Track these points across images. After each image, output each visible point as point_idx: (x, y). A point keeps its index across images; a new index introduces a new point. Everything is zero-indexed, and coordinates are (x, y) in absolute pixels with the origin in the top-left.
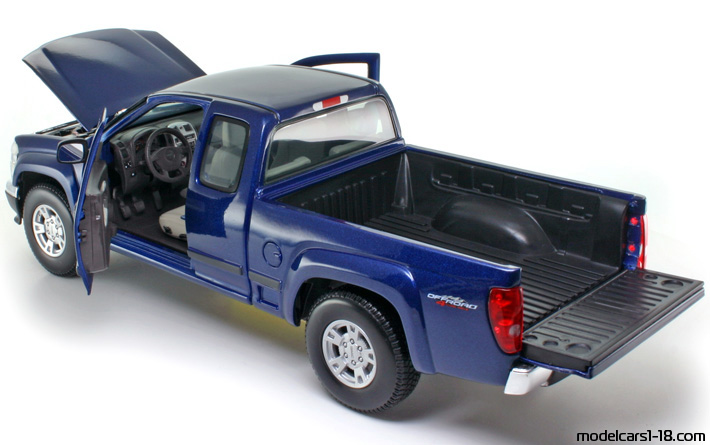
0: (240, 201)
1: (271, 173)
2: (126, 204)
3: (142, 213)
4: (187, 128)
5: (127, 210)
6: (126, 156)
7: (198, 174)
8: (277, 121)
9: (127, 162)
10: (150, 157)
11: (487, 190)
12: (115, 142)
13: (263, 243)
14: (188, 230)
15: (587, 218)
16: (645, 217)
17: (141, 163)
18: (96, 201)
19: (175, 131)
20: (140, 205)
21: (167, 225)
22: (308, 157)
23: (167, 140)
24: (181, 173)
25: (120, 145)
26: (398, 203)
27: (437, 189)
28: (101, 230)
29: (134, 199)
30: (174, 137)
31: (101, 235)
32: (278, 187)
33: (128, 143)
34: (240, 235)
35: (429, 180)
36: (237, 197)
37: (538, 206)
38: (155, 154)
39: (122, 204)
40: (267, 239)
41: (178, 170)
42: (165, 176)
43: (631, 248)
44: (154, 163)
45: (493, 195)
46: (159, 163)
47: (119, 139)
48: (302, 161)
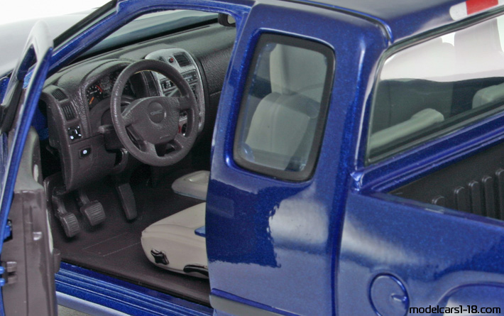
0: (318, 198)
1: (378, 140)
2: (69, 209)
3: (99, 226)
4: (183, 60)
5: (70, 221)
6: (70, 116)
7: (229, 149)
8: (387, 40)
9: (73, 127)
10: (120, 117)
12: (49, 90)
13: (368, 275)
14: (212, 256)
17: (102, 129)
18: (34, 204)
19: (159, 66)
20: (95, 212)
21: (158, 249)
22: (439, 109)
23: (146, 82)
24: (179, 148)
25: (59, 94)
28: (44, 261)
29: (84, 200)
30: (159, 77)
31: (43, 269)
32: (393, 167)
33: (72, 89)
34: (321, 262)
36: (312, 189)
38: (128, 111)
39: (61, 210)
40: (378, 269)
41: (172, 142)
42: (150, 154)
44: (128, 127)
46: (136, 127)
47: (55, 83)
48: (431, 116)
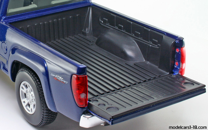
11: (120, 28)
15: (158, 46)
16: (184, 49)
26: (85, 30)
27: (101, 25)
35: (99, 20)
37: (139, 38)
43: (176, 63)
45: (122, 31)
48: (33, 6)
